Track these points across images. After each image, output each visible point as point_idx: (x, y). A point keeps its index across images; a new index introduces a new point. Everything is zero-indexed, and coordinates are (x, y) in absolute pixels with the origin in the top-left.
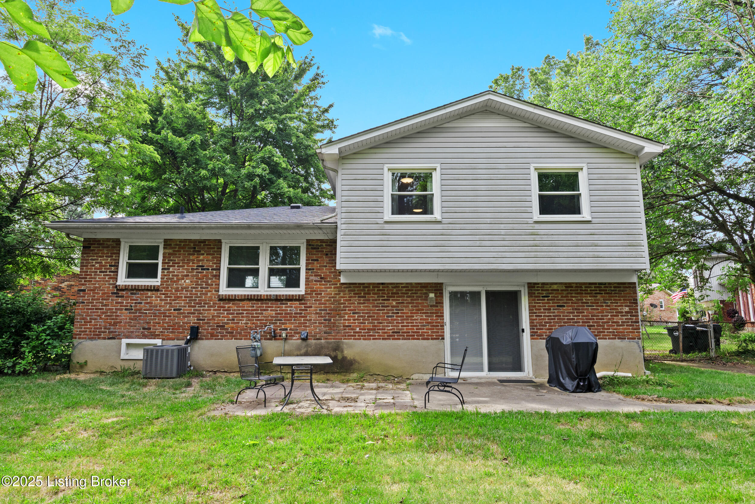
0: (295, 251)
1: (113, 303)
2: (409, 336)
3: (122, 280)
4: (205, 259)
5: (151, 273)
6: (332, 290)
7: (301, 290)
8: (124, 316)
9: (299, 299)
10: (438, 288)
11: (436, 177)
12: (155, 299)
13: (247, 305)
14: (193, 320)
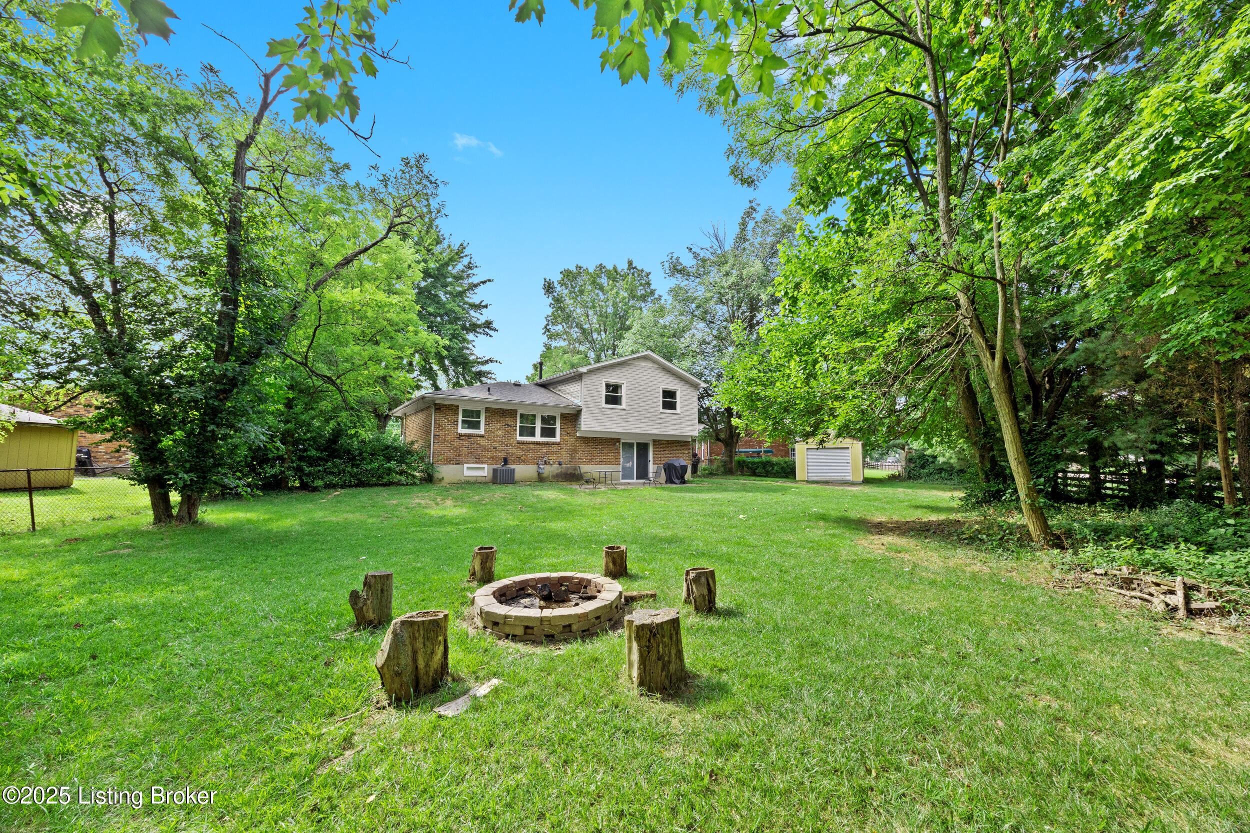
0: (554, 418)
1: (457, 443)
2: (606, 463)
3: (460, 430)
4: (509, 420)
5: (476, 425)
6: (573, 440)
7: (557, 439)
8: (464, 451)
9: (558, 444)
10: (618, 440)
11: (624, 387)
12: (482, 442)
13: (532, 446)
14: (504, 454)
